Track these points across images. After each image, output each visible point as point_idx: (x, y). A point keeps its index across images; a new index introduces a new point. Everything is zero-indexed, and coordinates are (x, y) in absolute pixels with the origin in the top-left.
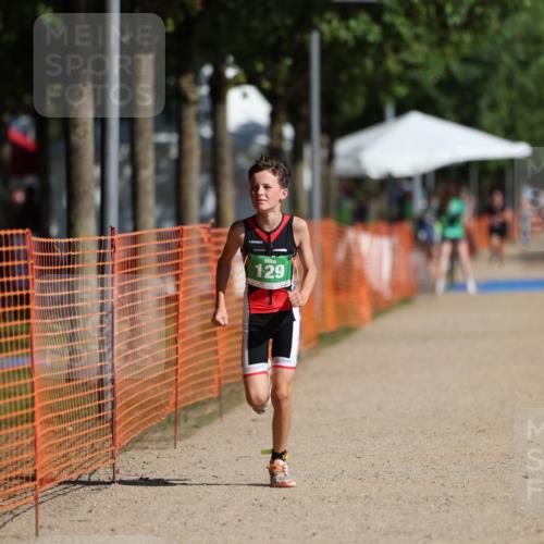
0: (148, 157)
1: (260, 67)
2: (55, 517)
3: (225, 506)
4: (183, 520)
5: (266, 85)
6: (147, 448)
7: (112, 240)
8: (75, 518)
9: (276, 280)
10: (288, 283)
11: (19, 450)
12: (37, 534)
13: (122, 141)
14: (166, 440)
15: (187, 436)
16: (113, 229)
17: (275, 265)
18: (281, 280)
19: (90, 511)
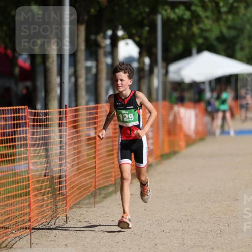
0: (82, 72)
1: (134, 31)
2: (39, 239)
3: (118, 234)
4: (98, 241)
5: (137, 39)
6: (82, 207)
7: (66, 111)
8: (48, 240)
9: (129, 122)
10: (136, 123)
11: (22, 208)
12: (31, 247)
13: (70, 65)
14: (91, 203)
15: (100, 202)
16: (66, 106)
17: (128, 114)
18: (132, 121)
19: (55, 237)
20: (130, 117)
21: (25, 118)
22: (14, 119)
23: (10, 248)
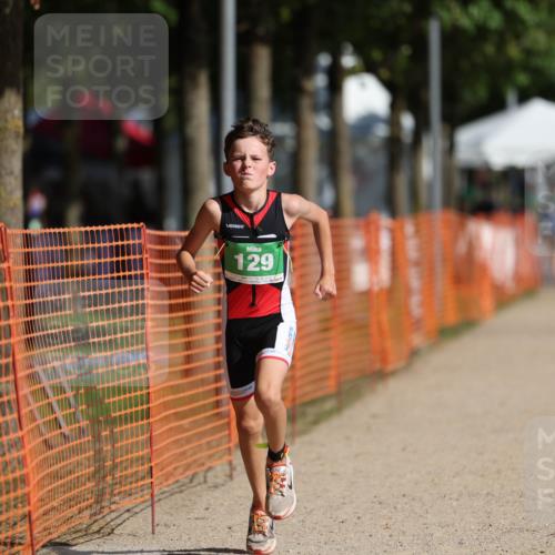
1: (377, 55)
2: (172, 515)
3: (344, 504)
5: (385, 73)
8: (191, 515)
9: (261, 273)
10: (279, 278)
11: (135, 447)
12: (153, 533)
17: (260, 255)
18: (269, 273)
19: (207, 509)
20: (263, 262)
21: (141, 249)
22: (118, 251)
23: (109, 534)
